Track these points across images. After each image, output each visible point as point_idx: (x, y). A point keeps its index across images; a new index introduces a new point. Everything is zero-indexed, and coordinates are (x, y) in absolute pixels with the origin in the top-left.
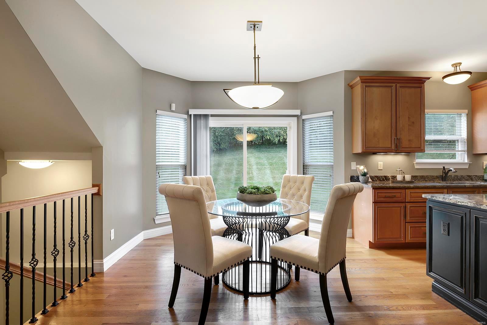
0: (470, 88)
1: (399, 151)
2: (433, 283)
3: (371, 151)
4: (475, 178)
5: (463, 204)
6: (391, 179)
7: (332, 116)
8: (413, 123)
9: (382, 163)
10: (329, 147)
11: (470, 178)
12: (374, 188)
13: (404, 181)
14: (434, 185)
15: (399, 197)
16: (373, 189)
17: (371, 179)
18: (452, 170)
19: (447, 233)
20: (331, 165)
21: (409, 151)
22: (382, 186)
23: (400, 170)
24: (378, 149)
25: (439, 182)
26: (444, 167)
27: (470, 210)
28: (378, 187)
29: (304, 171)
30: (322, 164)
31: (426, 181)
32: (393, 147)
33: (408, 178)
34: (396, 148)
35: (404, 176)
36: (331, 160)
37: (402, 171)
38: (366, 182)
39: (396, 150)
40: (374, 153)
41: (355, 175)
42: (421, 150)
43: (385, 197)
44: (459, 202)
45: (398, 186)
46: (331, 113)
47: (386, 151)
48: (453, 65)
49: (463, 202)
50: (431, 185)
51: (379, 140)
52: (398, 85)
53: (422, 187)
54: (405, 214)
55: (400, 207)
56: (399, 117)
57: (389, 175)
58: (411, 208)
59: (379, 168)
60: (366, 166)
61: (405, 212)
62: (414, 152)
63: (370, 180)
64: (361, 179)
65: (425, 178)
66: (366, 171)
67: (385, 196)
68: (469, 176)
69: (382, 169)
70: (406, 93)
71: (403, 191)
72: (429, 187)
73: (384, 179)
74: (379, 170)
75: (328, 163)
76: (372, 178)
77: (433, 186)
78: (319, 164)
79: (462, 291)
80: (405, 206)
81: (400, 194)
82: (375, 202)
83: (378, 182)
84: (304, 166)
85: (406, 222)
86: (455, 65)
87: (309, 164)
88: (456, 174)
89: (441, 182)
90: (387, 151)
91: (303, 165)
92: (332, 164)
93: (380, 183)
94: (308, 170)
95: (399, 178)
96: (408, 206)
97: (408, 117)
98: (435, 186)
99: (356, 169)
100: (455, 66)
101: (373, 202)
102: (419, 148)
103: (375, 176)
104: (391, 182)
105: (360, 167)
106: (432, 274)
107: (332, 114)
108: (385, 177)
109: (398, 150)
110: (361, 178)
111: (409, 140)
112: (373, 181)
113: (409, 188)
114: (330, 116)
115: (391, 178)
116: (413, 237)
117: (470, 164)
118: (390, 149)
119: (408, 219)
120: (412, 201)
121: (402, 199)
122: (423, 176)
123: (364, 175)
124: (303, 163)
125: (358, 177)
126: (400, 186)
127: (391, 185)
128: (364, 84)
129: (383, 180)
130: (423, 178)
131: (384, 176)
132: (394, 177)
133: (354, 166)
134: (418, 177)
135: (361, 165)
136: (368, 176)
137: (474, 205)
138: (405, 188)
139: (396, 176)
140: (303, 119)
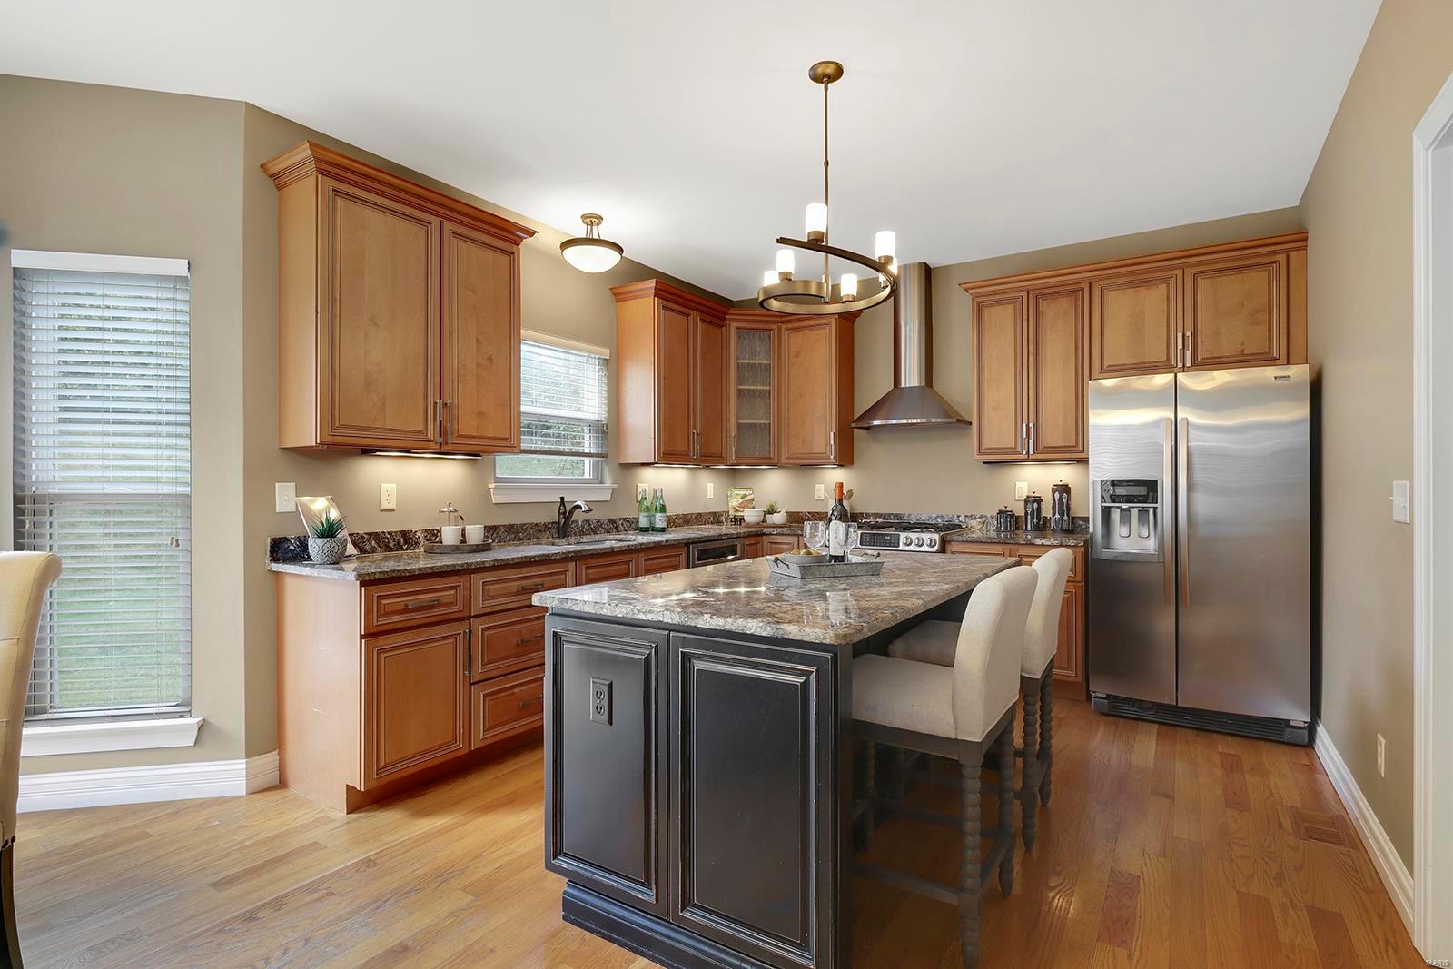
0: (614, 294)
1: (450, 448)
2: (565, 893)
3: (356, 441)
4: (622, 524)
5: (650, 617)
6: (422, 541)
7: (184, 279)
8: (490, 359)
9: (394, 485)
10: (170, 418)
11: (614, 526)
12: (367, 582)
13: (462, 546)
14: (546, 552)
15: (451, 604)
16: (363, 584)
17: (355, 545)
18: (580, 507)
19: (605, 717)
20: (177, 495)
21: (475, 449)
22: (394, 571)
23: (451, 509)
24: (380, 435)
25: (551, 540)
26: (562, 498)
27: (669, 635)
28: (382, 576)
29: (18, 524)
30: (130, 491)
31: (520, 539)
32: (432, 432)
33: (475, 534)
34: (440, 436)
35: (463, 530)
36: (179, 475)
37: (456, 514)
38: (336, 560)
39: (441, 444)
40: (367, 451)
41: (291, 535)
42: (508, 444)
43: (406, 610)
44: (639, 611)
45: (448, 566)
46: (179, 267)
47: (407, 447)
48: (584, 217)
49: (650, 612)
50: (538, 553)
51: (384, 404)
52: (448, 226)
53: (516, 561)
54: (470, 657)
55: (454, 636)
56: (451, 334)
57: (417, 527)
58: (486, 633)
59: (385, 505)
60: (336, 500)
61: (470, 652)
62: (489, 453)
63: (351, 549)
64: (316, 550)
65: (518, 532)
66: (334, 514)
67: (406, 605)
68: (612, 521)
69: (394, 507)
70: (469, 258)
71: (462, 581)
72: (535, 561)
73: (399, 542)
74: (382, 511)
75: (160, 487)
76: (358, 541)
77: (543, 555)
78: (110, 489)
79: (647, 895)
80: (470, 631)
81: (453, 592)
82: (369, 635)
83: (379, 556)
84: (18, 500)
85: (471, 684)
86: (588, 217)
87: (54, 490)
88: (588, 517)
89: (556, 540)
90: (410, 444)
91: (15, 497)
92: (186, 490)
93: (386, 559)
94: (47, 519)
95: (449, 536)
96: (479, 626)
97: (477, 340)
98: (548, 555)
99: (295, 510)
100: (588, 220)
101: (362, 637)
102: (506, 439)
103: (369, 534)
104: (422, 550)
105: (312, 502)
106: (562, 862)
107: (185, 272)
108: (404, 533)
109: (447, 444)
110: (316, 546)
111: (480, 414)
112: (362, 550)
113: (481, 569)
114: (177, 279)
115: (422, 536)
116: (491, 728)
117: (613, 489)
118: (420, 437)
119: (479, 670)
120: (489, 610)
121: (461, 609)
122: (512, 526)
123: (329, 531)
124: (17, 487)
125: (303, 544)
126: (454, 565)
127: (422, 564)
128: (330, 182)
129: (399, 547)
130: (516, 533)
131: (401, 532)
132: (433, 535)
133: (285, 497)
134: (499, 530)
135: (315, 493)
136: (342, 534)
137: (680, 618)
138: (468, 571)
139: (439, 531)
140: (15, 269)
